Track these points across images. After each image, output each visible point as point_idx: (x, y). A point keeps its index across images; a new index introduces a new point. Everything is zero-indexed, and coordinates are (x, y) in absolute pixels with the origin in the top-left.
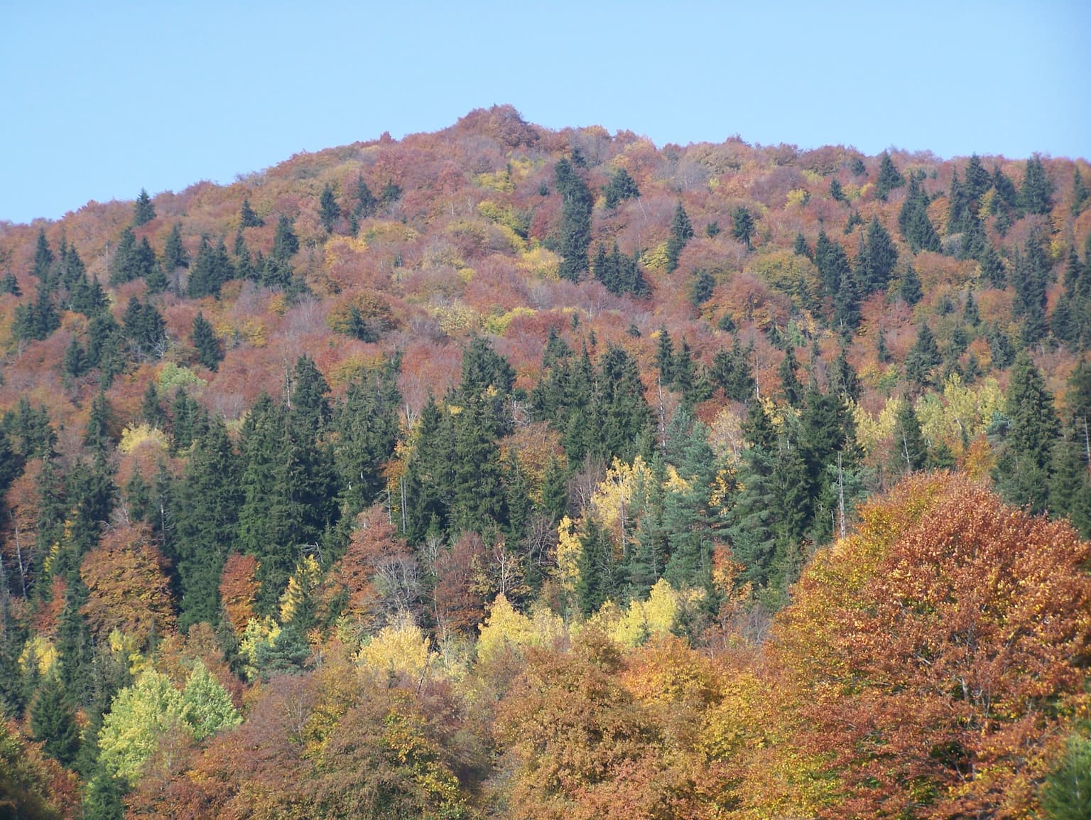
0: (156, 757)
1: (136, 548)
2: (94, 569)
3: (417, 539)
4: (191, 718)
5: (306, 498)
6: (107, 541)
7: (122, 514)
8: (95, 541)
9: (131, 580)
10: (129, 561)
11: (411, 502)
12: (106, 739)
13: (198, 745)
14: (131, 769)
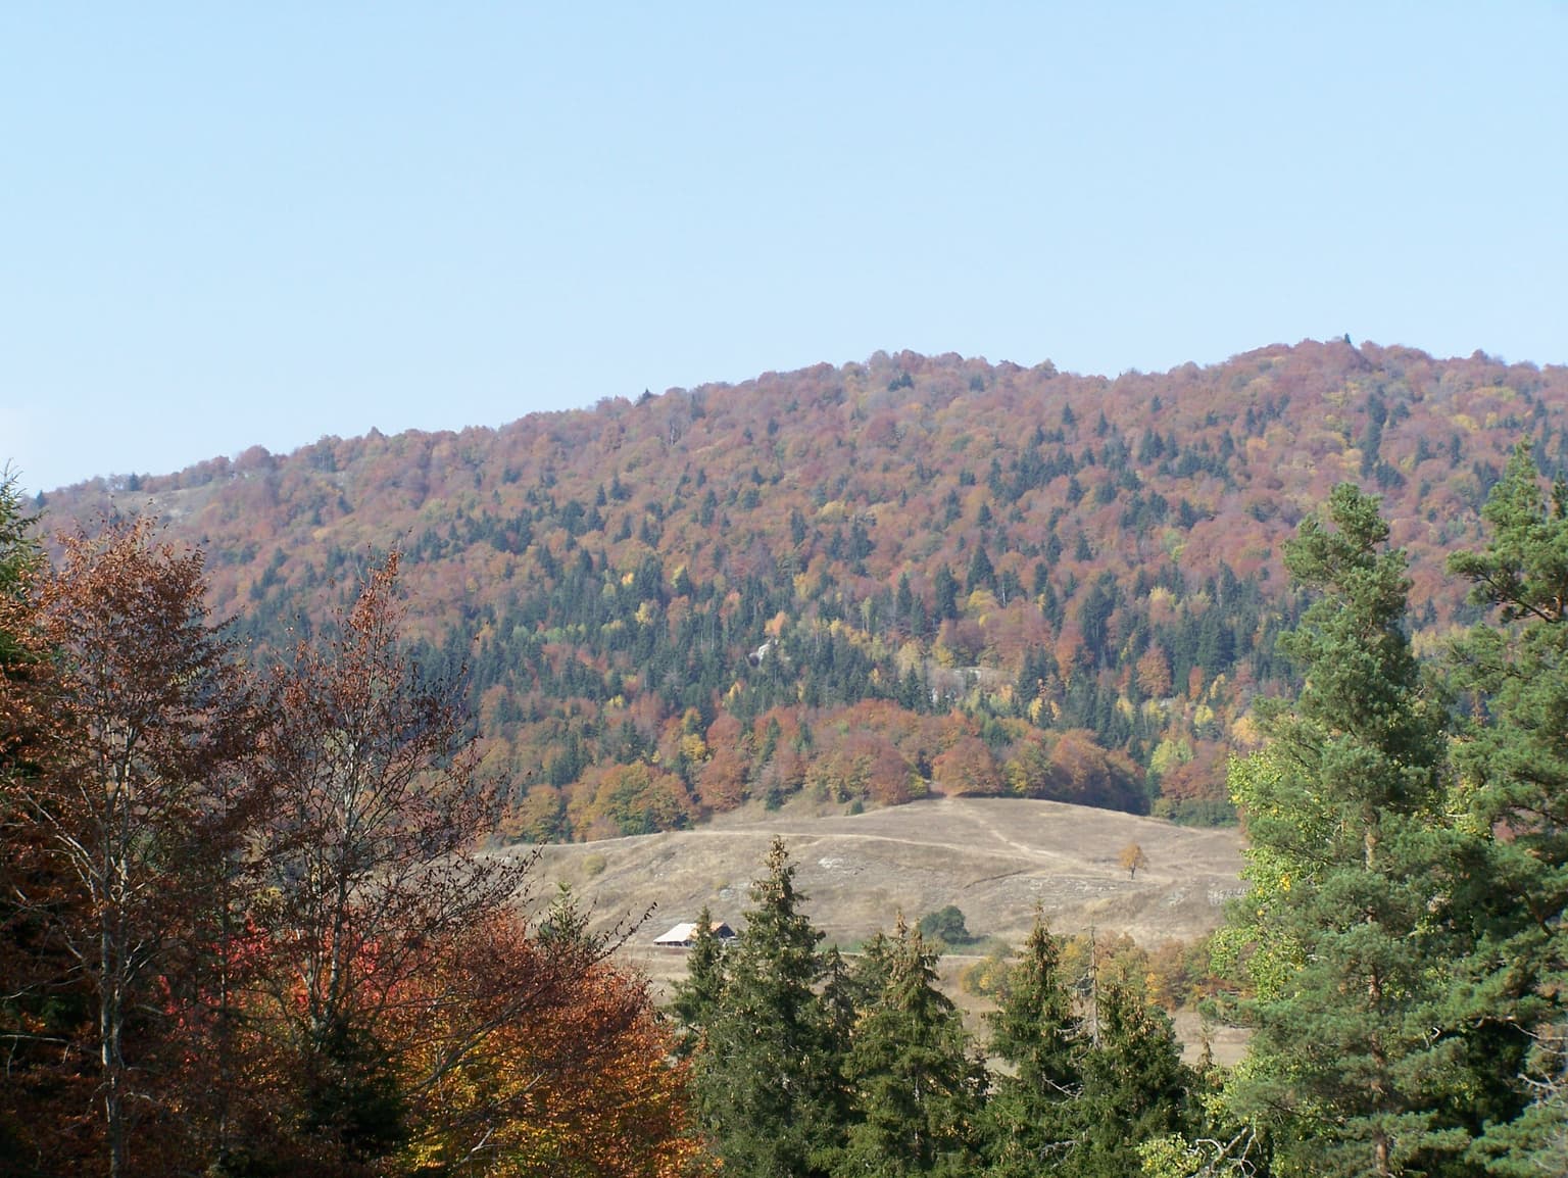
0: (1168, 767)
1: (1158, 658)
2: (1142, 664)
3: (1258, 679)
4: (1180, 755)
5: (1222, 649)
6: (1147, 654)
7: (1153, 643)
8: (1143, 652)
9: (1155, 670)
10: (1155, 663)
11: (1258, 662)
12: (1154, 760)
13: (1182, 764)
14: (1161, 770)
